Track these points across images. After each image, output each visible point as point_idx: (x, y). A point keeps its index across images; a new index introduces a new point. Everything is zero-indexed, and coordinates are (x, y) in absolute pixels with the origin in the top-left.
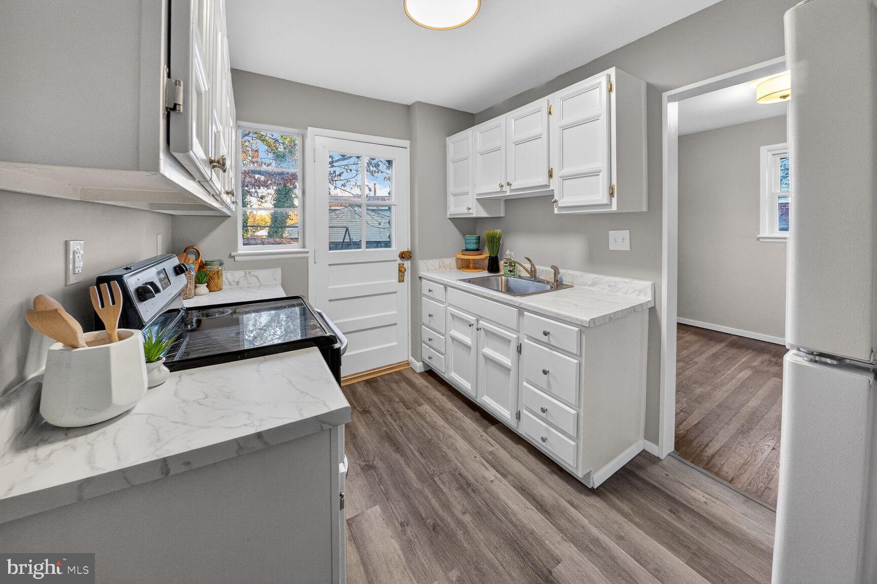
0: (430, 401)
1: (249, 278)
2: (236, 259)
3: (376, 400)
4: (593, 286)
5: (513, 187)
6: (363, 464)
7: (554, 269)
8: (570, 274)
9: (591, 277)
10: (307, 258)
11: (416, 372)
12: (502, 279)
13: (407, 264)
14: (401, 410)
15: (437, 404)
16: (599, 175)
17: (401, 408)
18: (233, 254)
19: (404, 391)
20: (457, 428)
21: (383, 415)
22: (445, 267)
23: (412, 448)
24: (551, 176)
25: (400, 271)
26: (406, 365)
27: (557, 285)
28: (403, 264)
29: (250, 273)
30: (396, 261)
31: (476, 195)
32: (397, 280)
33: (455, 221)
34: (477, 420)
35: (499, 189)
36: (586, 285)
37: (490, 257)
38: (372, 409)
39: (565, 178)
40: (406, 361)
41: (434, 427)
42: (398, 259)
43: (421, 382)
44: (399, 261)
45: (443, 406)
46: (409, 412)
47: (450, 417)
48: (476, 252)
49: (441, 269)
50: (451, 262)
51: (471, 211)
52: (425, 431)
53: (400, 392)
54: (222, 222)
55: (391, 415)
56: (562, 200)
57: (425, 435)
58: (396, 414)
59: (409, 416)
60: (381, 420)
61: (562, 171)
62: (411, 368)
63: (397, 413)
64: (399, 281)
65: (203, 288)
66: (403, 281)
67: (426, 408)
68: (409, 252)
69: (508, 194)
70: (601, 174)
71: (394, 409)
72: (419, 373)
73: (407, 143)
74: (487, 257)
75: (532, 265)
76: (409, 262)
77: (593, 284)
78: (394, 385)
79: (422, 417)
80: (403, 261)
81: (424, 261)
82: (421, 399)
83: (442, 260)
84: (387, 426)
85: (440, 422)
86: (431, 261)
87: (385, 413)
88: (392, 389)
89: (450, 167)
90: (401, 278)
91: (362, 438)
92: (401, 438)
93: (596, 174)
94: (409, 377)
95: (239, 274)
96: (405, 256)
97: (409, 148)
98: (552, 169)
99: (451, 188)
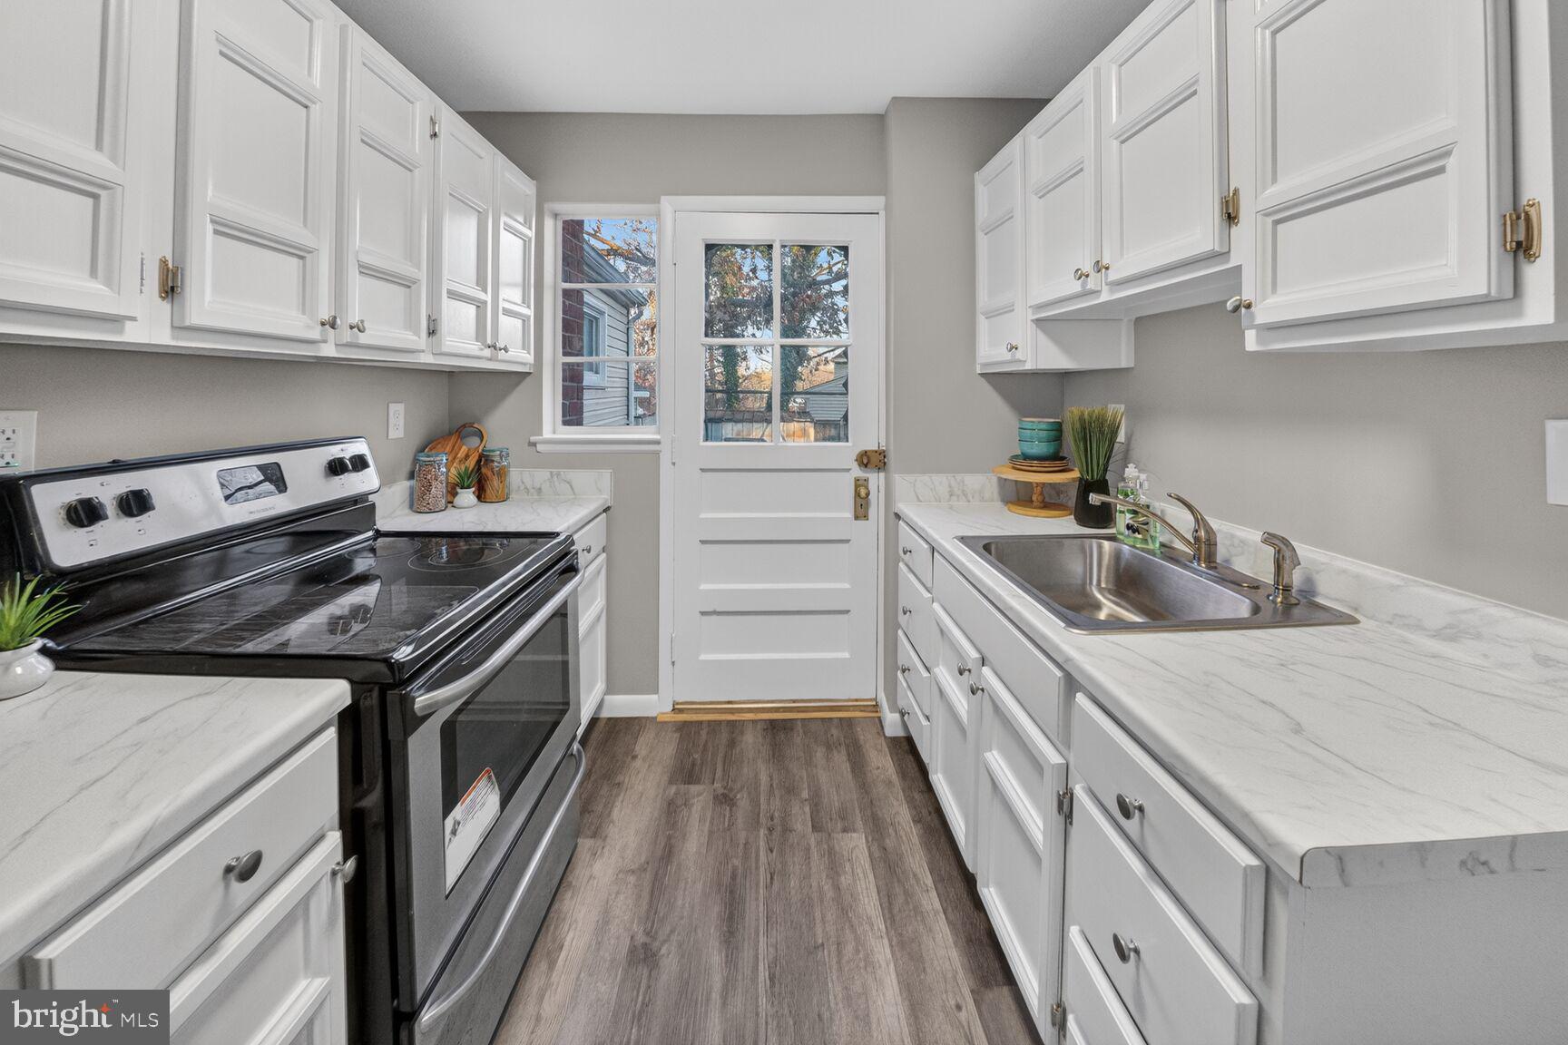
0: (877, 828)
1: (556, 483)
2: (540, 447)
3: (764, 778)
4: (1453, 639)
5: (1113, 276)
6: (641, 938)
7: (1272, 544)
8: (1344, 571)
9: (1443, 601)
10: (657, 453)
11: (884, 735)
12: (1100, 547)
13: (875, 480)
14: (799, 827)
15: (889, 843)
16: (1441, 170)
17: (801, 820)
18: (533, 439)
19: (832, 775)
20: (902, 945)
21: (755, 823)
22: (965, 495)
23: (761, 947)
24: (1231, 218)
25: (857, 494)
26: (870, 709)
27: (1288, 607)
28: (866, 480)
29: (558, 474)
30: (848, 470)
31: (1030, 311)
32: (849, 515)
33: (998, 379)
34: (969, 941)
35: (1076, 287)
36: (1418, 627)
37: (1081, 480)
38: (743, 802)
39: (1283, 215)
40: (871, 700)
41: (845, 909)
42: (855, 466)
43: (882, 764)
44: (857, 472)
45: (901, 856)
46: (813, 839)
47: (901, 899)
48: (1047, 463)
49: (954, 498)
50: (984, 483)
51: (1019, 355)
52: (818, 915)
53: (823, 777)
54: (518, 384)
55: (770, 830)
56: (1271, 301)
57: (811, 927)
58: (781, 831)
59: (808, 849)
60: (742, 836)
61: (1271, 190)
62: (879, 718)
63: (787, 830)
64: (856, 518)
65: (467, 497)
66: (866, 517)
67: (856, 844)
68: (882, 454)
69: (1105, 296)
70: (1451, 163)
71: (786, 815)
72: (890, 738)
73: (877, 202)
74: (1074, 480)
75: (1200, 521)
76: (882, 475)
77: (1451, 633)
78: (820, 753)
79: (834, 864)
80: (866, 473)
81: (910, 478)
82: (857, 811)
83: (959, 477)
84: (746, 857)
85: (869, 902)
86: (926, 478)
87: (763, 820)
88: (809, 762)
89: (982, 242)
90: (861, 512)
91: (679, 865)
92: (755, 909)
93: (1429, 166)
94: (862, 742)
95: (541, 476)
96: (872, 460)
97: (882, 213)
98: (1236, 191)
99: (983, 299)
